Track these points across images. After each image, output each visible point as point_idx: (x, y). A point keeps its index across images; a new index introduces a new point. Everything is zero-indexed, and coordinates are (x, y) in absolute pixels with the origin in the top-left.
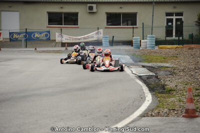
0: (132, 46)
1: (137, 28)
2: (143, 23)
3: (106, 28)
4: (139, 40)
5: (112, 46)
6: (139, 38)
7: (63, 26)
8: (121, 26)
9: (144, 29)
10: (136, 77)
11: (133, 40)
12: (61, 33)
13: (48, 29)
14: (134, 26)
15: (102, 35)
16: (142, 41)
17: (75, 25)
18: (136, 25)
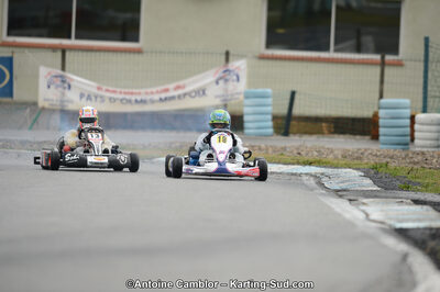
0: (375, 137)
1: (399, 64)
2: (427, 40)
3: (262, 58)
4: (408, 112)
5: (286, 133)
6: (407, 101)
7: (73, 42)
8: (331, 54)
9: (432, 66)
10: (384, 230)
11: (382, 113)
12: (63, 68)
13: (4, 53)
14: (389, 58)
15: (242, 86)
16: (420, 117)
17: (124, 39)
18: (395, 50)
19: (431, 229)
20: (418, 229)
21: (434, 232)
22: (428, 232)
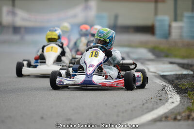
4: (167, 23)
19: (176, 75)
20: (171, 75)
21: (177, 76)
22: (175, 76)
